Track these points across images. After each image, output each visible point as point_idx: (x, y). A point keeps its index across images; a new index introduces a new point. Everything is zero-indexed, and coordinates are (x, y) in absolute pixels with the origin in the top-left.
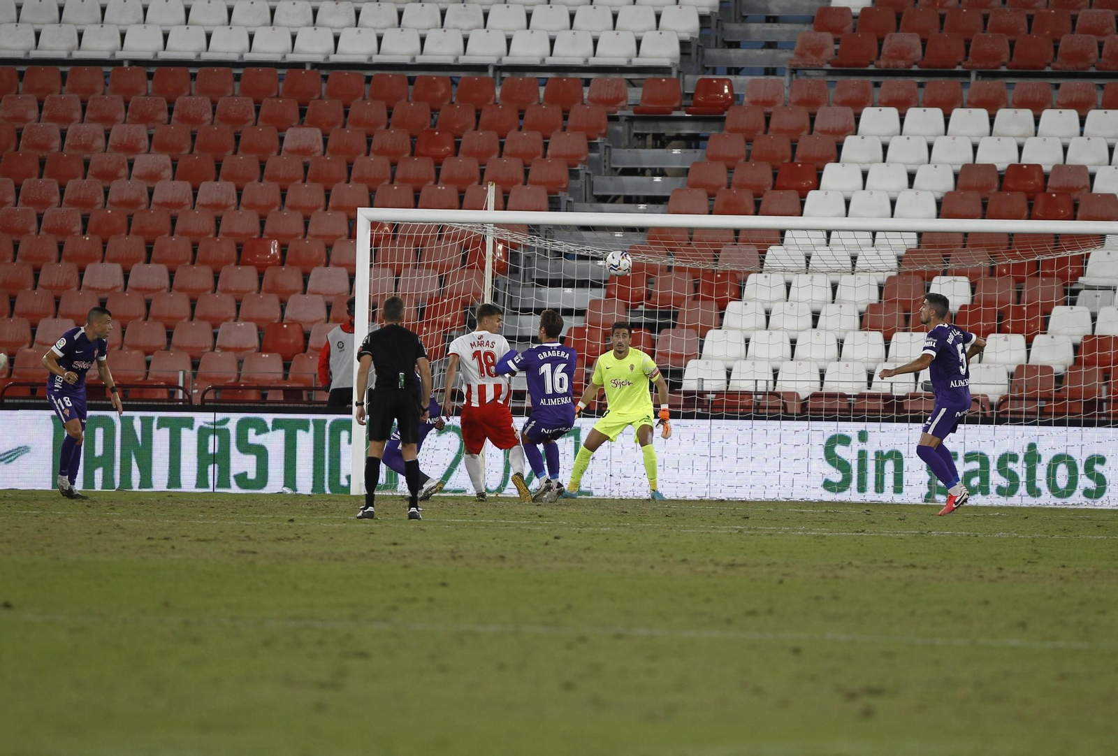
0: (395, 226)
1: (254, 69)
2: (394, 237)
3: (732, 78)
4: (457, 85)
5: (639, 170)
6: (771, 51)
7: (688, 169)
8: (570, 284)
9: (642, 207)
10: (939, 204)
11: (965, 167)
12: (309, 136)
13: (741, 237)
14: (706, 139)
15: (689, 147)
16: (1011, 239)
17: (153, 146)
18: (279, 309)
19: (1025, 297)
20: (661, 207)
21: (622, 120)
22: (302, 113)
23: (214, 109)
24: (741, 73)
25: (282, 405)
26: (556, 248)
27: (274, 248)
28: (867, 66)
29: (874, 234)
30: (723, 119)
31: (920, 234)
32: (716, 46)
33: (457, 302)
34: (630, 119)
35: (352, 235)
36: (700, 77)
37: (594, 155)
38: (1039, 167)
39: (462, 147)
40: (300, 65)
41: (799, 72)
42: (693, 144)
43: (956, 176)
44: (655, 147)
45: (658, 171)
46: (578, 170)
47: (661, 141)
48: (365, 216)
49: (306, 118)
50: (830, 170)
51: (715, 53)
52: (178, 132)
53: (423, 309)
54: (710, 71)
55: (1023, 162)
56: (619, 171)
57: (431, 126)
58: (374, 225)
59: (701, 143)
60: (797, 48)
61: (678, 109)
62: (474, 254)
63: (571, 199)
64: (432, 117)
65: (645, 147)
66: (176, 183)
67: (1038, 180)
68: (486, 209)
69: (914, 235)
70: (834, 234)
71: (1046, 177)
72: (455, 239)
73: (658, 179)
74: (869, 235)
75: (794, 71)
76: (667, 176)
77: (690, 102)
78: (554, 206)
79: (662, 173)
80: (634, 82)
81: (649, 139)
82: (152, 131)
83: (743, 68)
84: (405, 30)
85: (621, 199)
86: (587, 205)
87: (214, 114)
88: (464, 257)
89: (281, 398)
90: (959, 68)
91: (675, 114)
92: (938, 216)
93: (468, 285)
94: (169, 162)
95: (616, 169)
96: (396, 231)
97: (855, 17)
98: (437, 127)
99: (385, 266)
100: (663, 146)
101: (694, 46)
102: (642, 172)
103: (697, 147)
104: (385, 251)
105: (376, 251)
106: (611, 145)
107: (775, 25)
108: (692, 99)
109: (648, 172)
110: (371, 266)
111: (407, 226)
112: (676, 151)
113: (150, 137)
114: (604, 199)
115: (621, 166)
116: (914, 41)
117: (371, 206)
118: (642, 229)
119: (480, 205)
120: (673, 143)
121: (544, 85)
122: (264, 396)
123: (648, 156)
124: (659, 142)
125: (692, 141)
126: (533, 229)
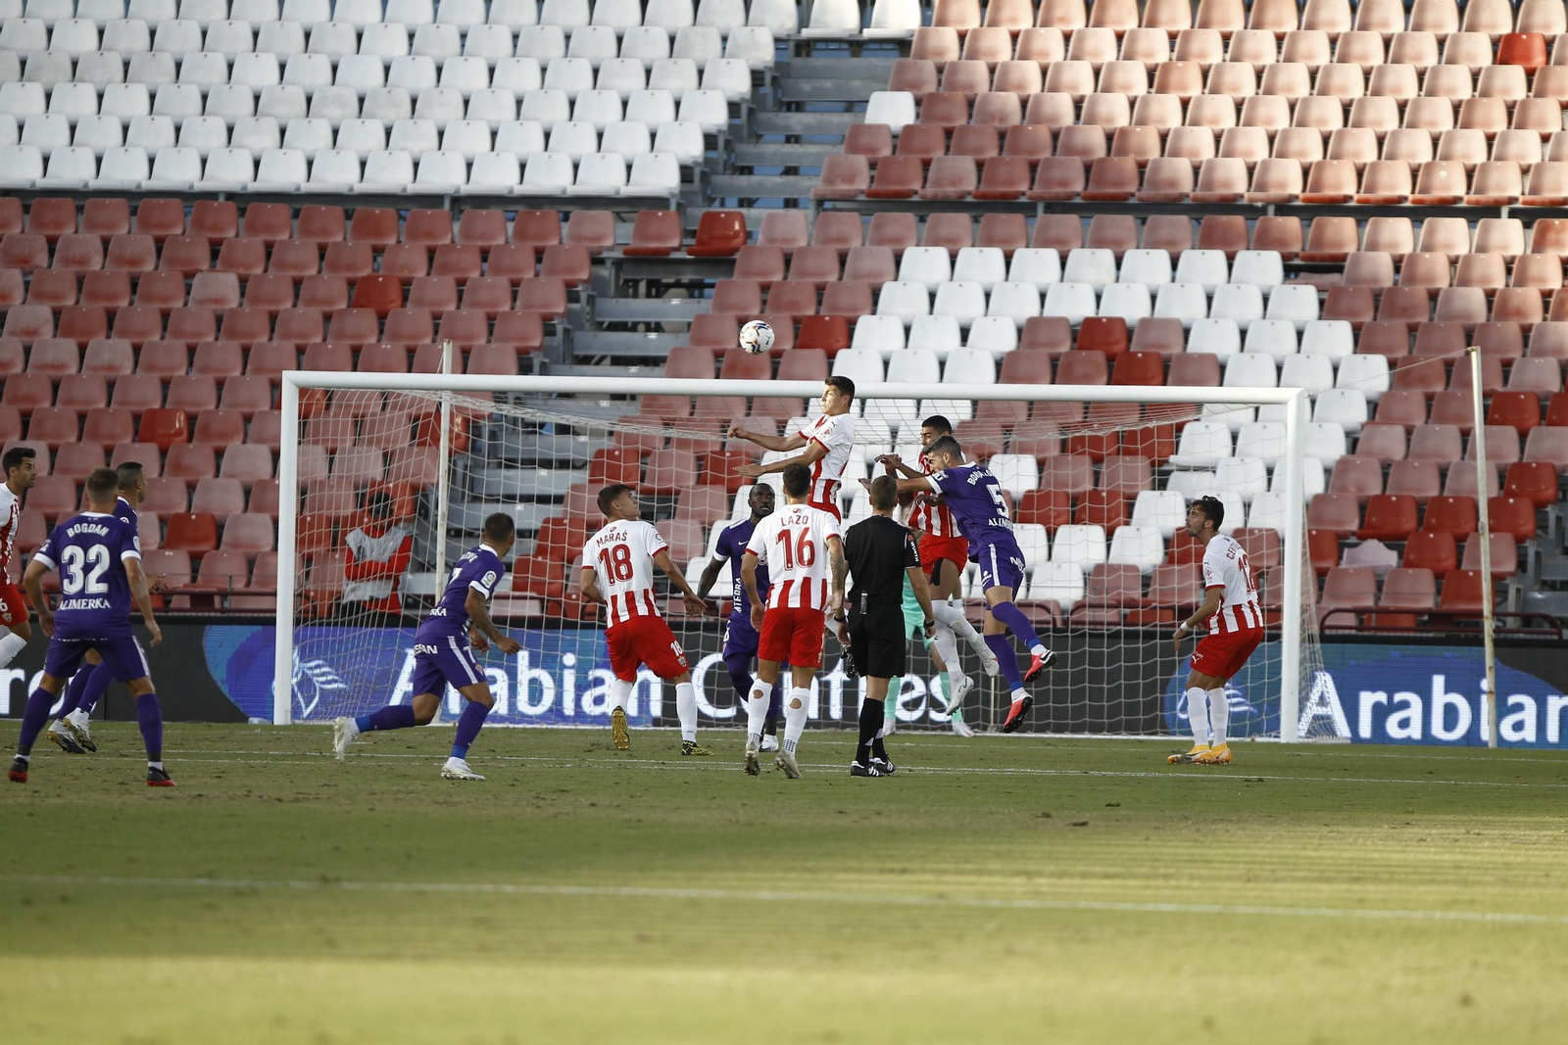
0: (329, 393)
1: (154, 200)
2: (328, 407)
3: (744, 211)
4: (405, 220)
5: (630, 325)
6: (791, 178)
7: (689, 324)
8: (546, 464)
9: (633, 369)
10: (998, 365)
11: (1032, 321)
12: (224, 285)
13: (755, 404)
14: (712, 286)
15: (692, 296)
16: (1086, 408)
17: (29, 296)
18: (186, 496)
19: (1104, 479)
20: (657, 370)
21: (609, 263)
22: (215, 255)
23: (106, 250)
24: (756, 205)
25: (188, 614)
26: (528, 417)
27: (180, 422)
28: (910, 196)
29: (919, 402)
30: (733, 262)
31: (975, 403)
32: (724, 173)
33: (404, 486)
34: (618, 264)
35: (276, 405)
36: (705, 210)
37: (575, 306)
38: (1121, 321)
39: (411, 296)
40: (211, 195)
41: (828, 205)
42: (696, 293)
43: (1020, 331)
44: (648, 295)
45: (653, 326)
46: (554, 325)
47: (657, 289)
48: (292, 380)
49: (219, 262)
50: (865, 324)
51: (721, 180)
52: (62, 278)
53: (364, 495)
54: (717, 203)
55: (1101, 315)
56: (605, 325)
57: (373, 271)
58: (304, 392)
59: (707, 291)
60: (823, 173)
61: (678, 249)
62: (426, 426)
63: (546, 360)
64: (375, 260)
65: (636, 295)
66: (59, 340)
67: (1119, 334)
68: (441, 372)
69: (968, 403)
70: (869, 402)
71: (1129, 333)
72: (402, 408)
73: (653, 336)
74: (912, 403)
75: (820, 203)
76: (663, 331)
77: (692, 242)
78: (525, 369)
79: (658, 328)
80: (624, 215)
81: (642, 287)
82: (30, 278)
83: (757, 199)
84: (341, 152)
85: (608, 361)
86: (566, 368)
87: (105, 256)
88: (414, 429)
89: (188, 605)
90: (1023, 199)
91: (675, 255)
92: (997, 380)
93: (419, 465)
94: (49, 316)
95: (602, 323)
96: (330, 399)
97: (895, 137)
98: (381, 272)
99: (316, 442)
100: (658, 295)
101: (697, 171)
102: (634, 328)
103: (701, 296)
104: (317, 424)
105: (305, 424)
106: (594, 293)
107: (797, 146)
108: (694, 237)
109: (641, 327)
110: (299, 443)
111: (344, 394)
112: (675, 302)
113: (27, 284)
114: (586, 360)
115: (607, 321)
116: (967, 165)
117: (299, 368)
118: (633, 397)
119: (433, 368)
120: (672, 291)
121: (513, 220)
122: (167, 603)
123: (642, 307)
124: (654, 291)
125: (695, 289)
126: (499, 396)
